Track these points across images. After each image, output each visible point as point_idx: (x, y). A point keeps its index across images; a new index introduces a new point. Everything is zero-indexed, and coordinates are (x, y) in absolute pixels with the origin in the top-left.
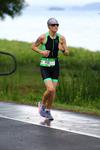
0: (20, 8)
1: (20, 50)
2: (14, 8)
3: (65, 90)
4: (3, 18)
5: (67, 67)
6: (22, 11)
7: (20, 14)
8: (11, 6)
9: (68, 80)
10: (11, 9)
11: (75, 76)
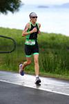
0: (18, 6)
1: (18, 36)
2: (14, 7)
3: (49, 63)
4: (6, 13)
5: (50, 47)
6: (20, 8)
7: (18, 10)
8: (12, 5)
9: (51, 56)
10: (12, 7)
11: (56, 53)
